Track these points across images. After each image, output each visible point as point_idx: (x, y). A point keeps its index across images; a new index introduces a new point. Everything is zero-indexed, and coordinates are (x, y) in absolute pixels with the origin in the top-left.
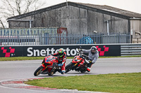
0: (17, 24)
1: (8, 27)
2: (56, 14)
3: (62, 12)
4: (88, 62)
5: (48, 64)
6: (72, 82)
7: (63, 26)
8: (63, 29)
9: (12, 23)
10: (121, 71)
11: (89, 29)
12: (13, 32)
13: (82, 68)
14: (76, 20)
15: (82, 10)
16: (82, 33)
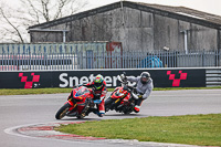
0: (43, 36)
1: (29, 41)
2: (104, 20)
3: (114, 18)
4: (136, 96)
5: (78, 100)
6: (129, 128)
7: (115, 39)
8: (116, 44)
9: (35, 35)
10: (206, 111)
11: (156, 45)
12: (37, 49)
13: (126, 106)
14: (136, 30)
15: (145, 14)
16: (145, 51)
